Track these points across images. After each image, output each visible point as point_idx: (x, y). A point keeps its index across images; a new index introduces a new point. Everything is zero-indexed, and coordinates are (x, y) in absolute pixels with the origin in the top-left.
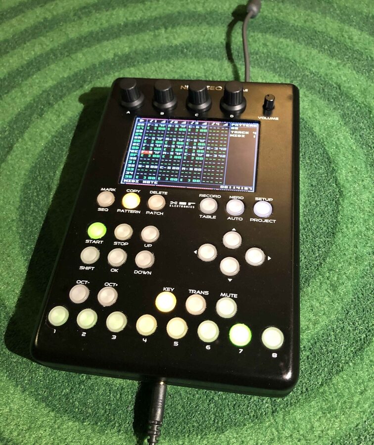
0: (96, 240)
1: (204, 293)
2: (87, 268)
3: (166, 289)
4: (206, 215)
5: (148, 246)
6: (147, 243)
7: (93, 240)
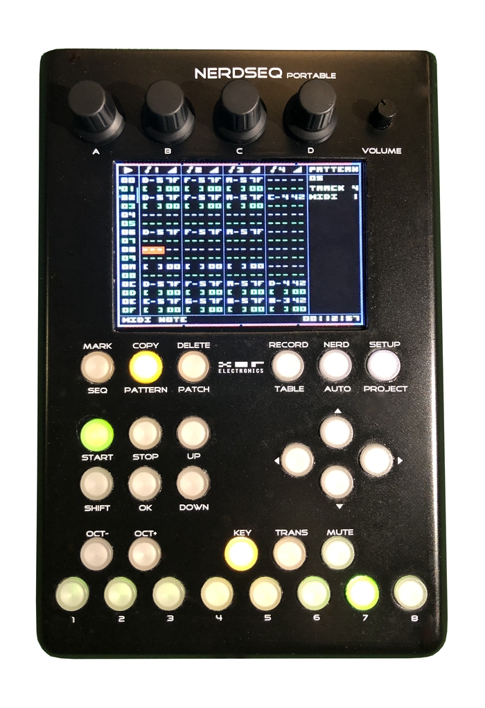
0: (100, 453)
1: (300, 534)
2: (99, 508)
3: (239, 533)
4: (286, 384)
5: (196, 456)
6: (191, 452)
7: (95, 453)
